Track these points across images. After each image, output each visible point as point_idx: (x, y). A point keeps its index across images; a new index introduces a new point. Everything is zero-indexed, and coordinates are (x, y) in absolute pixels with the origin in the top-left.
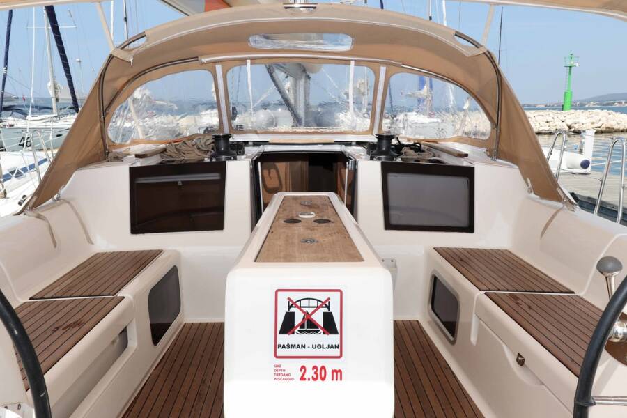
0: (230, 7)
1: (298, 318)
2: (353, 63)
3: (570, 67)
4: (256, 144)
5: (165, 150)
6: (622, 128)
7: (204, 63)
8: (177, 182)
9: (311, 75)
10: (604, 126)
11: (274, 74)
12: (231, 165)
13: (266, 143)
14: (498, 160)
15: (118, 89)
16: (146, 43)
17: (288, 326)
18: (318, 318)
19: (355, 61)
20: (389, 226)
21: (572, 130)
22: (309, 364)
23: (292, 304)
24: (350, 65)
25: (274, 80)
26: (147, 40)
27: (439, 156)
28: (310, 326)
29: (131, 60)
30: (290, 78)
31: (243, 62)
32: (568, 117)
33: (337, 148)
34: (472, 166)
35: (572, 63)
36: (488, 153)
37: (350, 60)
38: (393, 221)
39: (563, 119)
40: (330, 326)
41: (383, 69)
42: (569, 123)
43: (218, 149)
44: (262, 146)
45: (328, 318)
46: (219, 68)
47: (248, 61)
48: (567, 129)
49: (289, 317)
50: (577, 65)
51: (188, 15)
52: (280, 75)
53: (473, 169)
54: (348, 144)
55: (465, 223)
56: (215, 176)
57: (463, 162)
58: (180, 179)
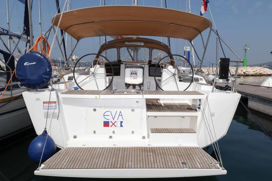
1: (133, 73)
2: (145, 47)
3: (246, 50)
6: (266, 74)
7: (116, 47)
10: (258, 73)
12: (121, 65)
17: (132, 74)
18: (135, 73)
21: (246, 74)
22: (134, 78)
23: (132, 72)
25: (128, 51)
28: (134, 74)
30: (132, 51)
32: (244, 69)
35: (246, 48)
39: (242, 70)
40: (136, 74)
41: (151, 48)
42: (244, 71)
43: (119, 62)
45: (136, 73)
47: (124, 47)
48: (243, 74)
49: (132, 73)
50: (248, 49)
56: (118, 67)
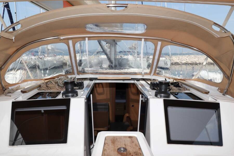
0: (73, 6)
2: (143, 40)
4: (91, 79)
5: (40, 86)
7: (62, 39)
8: (41, 111)
9: (118, 43)
11: (101, 43)
12: (73, 101)
13: (96, 79)
14: (227, 95)
15: (11, 54)
16: (21, 28)
19: (144, 39)
20: (170, 141)
24: (142, 41)
26: (22, 27)
27: (189, 90)
29: (13, 38)
30: (108, 44)
31: (84, 38)
33: (132, 82)
34: (217, 102)
36: (220, 91)
37: (142, 38)
38: (172, 138)
41: (160, 43)
43: (67, 89)
44: (94, 81)
46: (71, 42)
47: (86, 38)
51: (48, 11)
52: (104, 43)
53: (218, 104)
54: (138, 80)
55: (216, 140)
56: (64, 108)
57: (208, 98)
58: (42, 109)
